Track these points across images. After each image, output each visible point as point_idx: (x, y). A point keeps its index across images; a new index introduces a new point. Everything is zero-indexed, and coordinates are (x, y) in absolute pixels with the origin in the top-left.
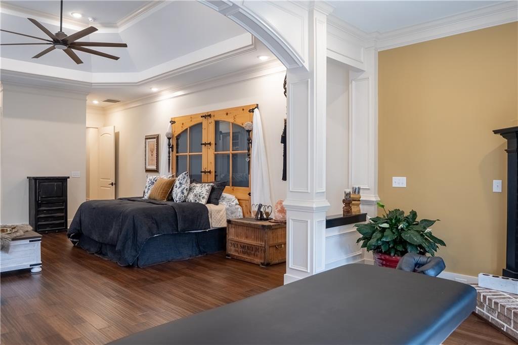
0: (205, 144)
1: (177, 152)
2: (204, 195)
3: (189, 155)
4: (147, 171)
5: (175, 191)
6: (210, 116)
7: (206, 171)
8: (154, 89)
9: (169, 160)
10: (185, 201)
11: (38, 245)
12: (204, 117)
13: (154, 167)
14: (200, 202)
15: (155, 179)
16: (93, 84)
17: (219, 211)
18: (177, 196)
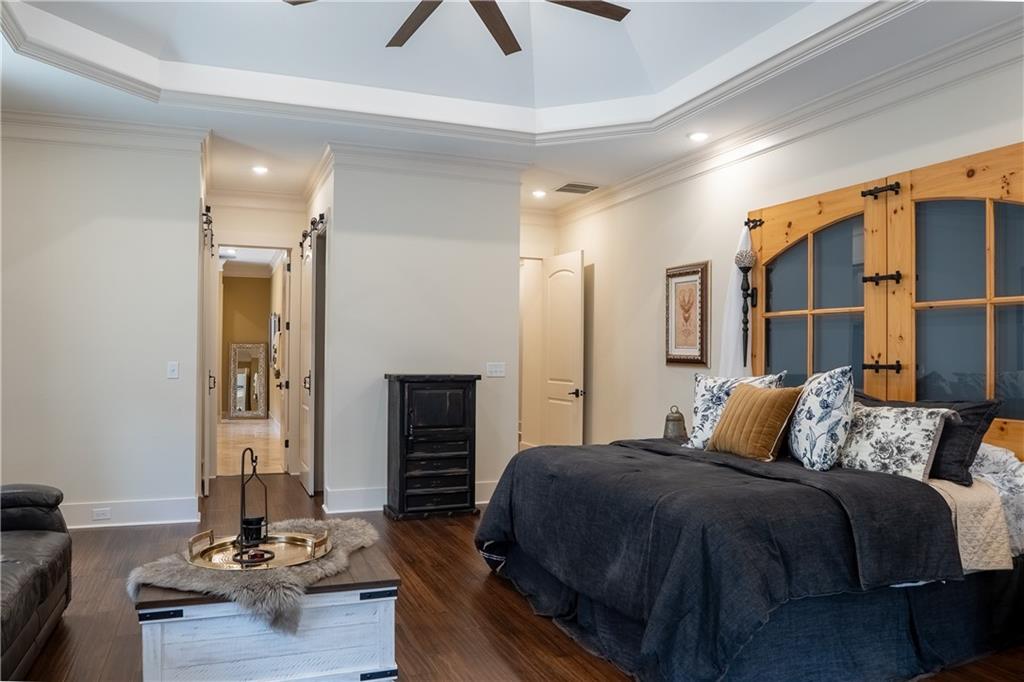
0: (876, 280)
1: (768, 309)
2: (917, 448)
3: (813, 315)
4: (672, 361)
5: (805, 431)
6: (896, 188)
7: (882, 362)
8: (699, 138)
9: (746, 330)
10: (838, 465)
11: (385, 610)
12: (874, 193)
13: (695, 353)
14: (905, 473)
15: (725, 388)
16: (538, 138)
17: (980, 511)
18: (813, 446)
